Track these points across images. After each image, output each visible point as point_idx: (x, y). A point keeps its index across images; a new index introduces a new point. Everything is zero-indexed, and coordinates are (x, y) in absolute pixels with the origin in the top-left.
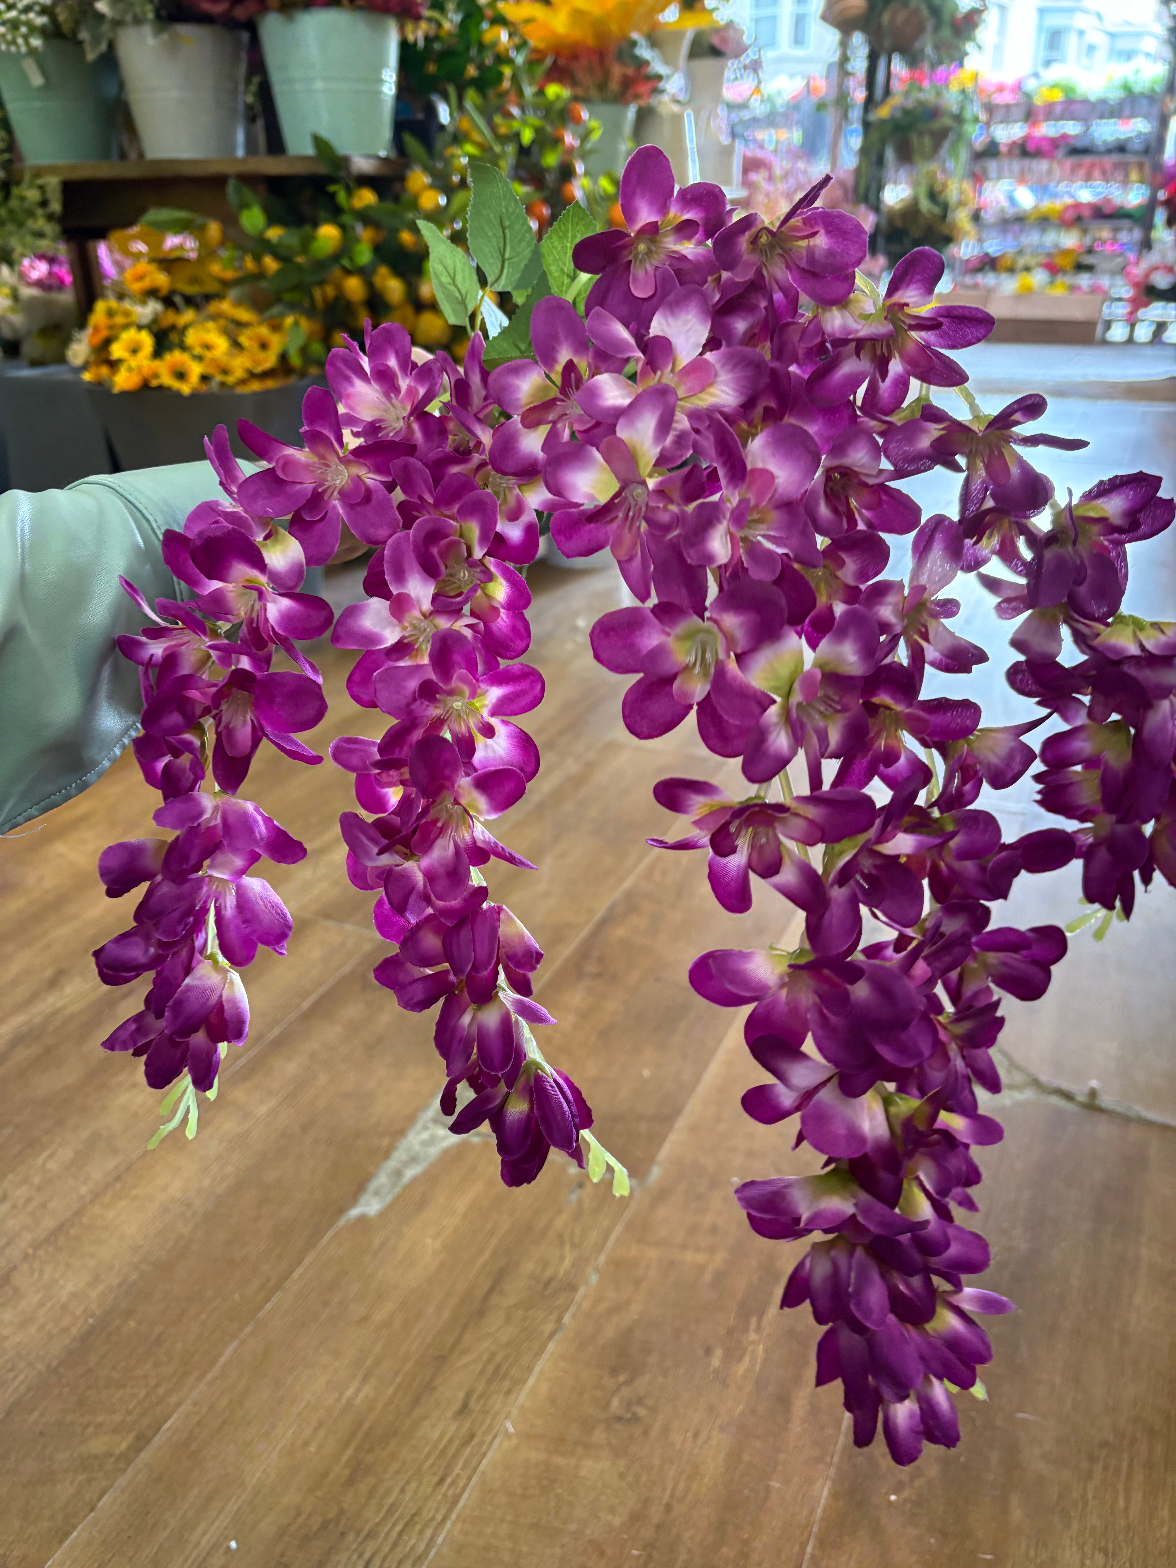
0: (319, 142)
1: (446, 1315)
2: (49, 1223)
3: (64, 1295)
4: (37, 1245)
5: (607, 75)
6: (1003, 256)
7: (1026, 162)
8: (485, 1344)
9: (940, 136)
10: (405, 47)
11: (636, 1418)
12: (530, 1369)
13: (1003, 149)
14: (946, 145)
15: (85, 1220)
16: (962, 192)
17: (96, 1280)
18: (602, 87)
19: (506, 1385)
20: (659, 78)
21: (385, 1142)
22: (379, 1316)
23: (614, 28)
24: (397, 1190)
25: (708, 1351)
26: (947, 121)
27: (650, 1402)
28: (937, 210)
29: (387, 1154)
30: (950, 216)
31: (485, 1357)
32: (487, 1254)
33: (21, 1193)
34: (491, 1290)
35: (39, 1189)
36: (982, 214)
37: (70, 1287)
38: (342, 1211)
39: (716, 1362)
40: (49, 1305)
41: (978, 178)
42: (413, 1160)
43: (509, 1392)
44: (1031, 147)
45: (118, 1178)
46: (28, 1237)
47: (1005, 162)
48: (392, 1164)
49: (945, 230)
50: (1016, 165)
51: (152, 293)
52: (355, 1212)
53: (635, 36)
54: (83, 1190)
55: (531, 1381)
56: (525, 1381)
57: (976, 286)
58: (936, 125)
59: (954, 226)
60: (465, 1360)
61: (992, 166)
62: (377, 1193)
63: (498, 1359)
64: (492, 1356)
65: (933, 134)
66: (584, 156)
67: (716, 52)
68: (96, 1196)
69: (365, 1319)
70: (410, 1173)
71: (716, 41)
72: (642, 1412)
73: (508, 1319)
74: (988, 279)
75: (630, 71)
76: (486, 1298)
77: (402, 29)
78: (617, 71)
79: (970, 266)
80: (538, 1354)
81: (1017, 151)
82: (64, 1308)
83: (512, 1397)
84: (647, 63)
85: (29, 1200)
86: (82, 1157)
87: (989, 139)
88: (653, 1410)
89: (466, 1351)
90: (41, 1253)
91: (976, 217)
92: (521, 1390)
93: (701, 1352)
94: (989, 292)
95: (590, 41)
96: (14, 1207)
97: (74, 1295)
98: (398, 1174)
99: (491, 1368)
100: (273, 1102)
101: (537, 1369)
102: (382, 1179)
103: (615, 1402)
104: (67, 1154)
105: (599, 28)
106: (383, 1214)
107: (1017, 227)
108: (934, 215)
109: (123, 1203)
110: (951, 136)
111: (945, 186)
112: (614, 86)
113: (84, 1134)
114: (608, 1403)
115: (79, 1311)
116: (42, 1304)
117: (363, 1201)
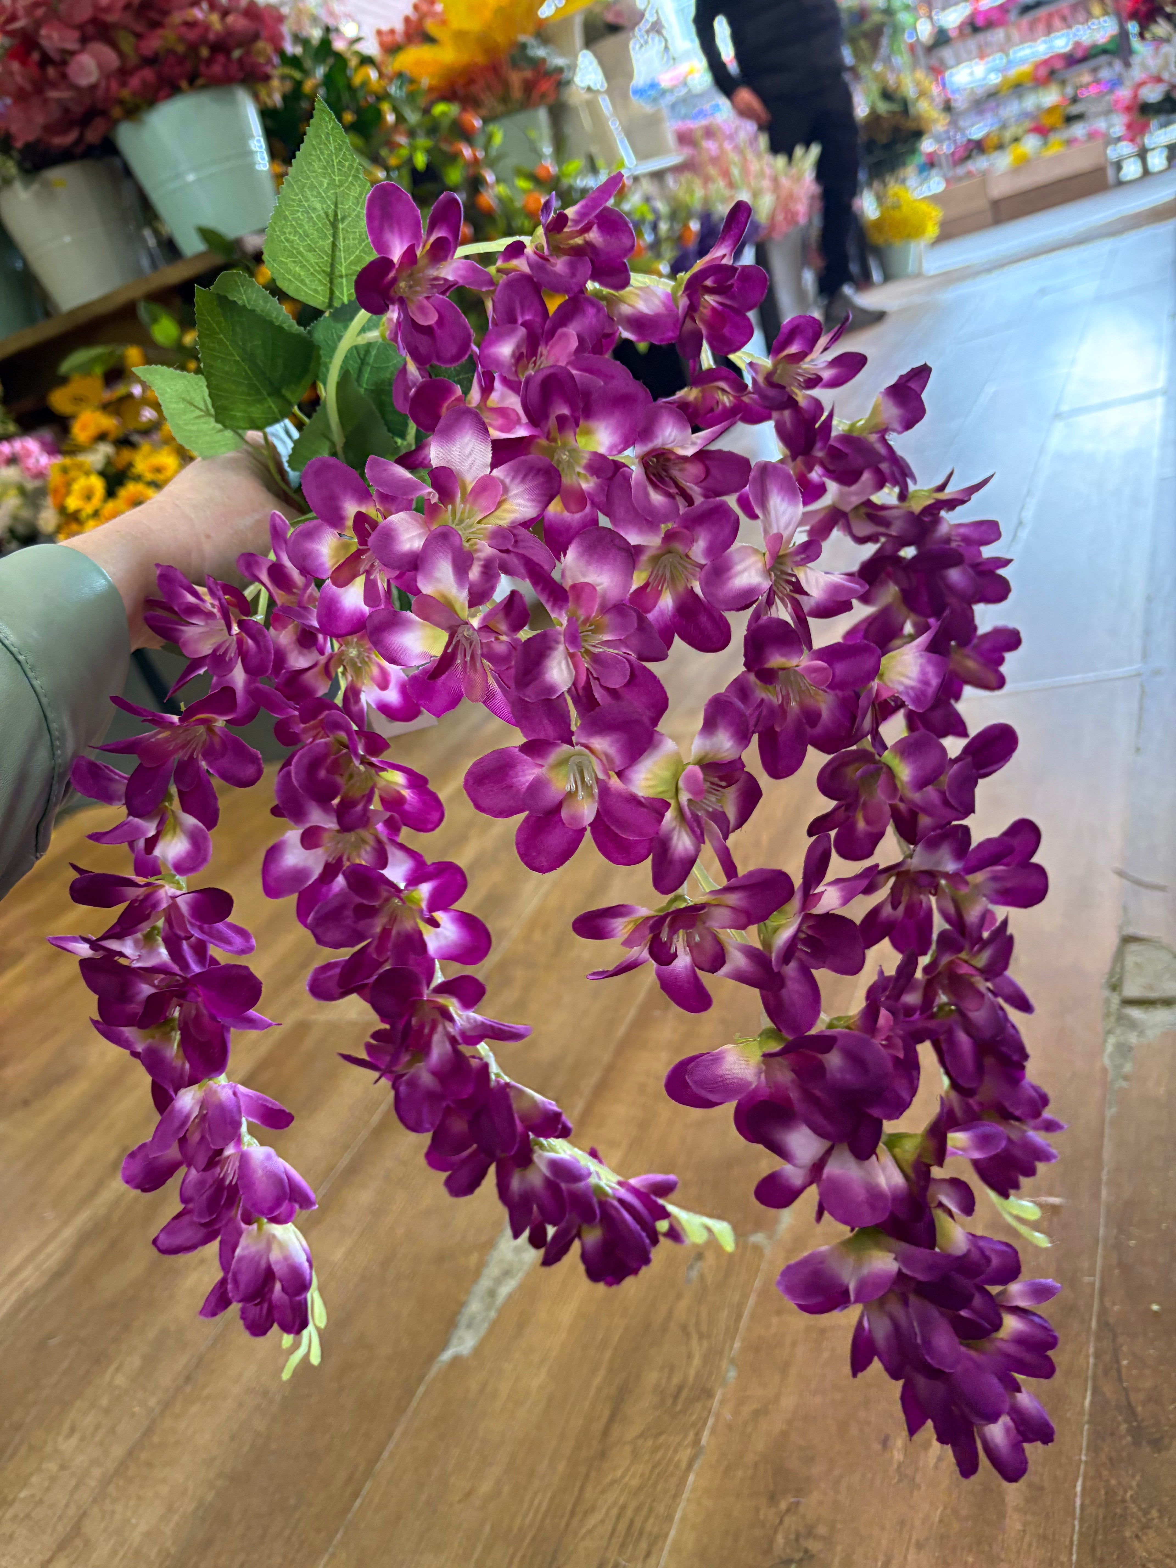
0: (207, 234)
1: (561, 1467)
2: (118, 1451)
3: (136, 1537)
4: (106, 1482)
5: (506, 85)
6: (988, 135)
7: (981, 37)
8: (611, 1497)
9: (875, 36)
10: (266, 114)
11: (809, 1556)
12: (669, 1518)
13: (953, 34)
14: (885, 41)
15: (156, 1439)
16: (918, 84)
17: (170, 1509)
18: (505, 99)
19: (644, 1545)
20: (560, 70)
21: (474, 1258)
22: (485, 1487)
23: (500, 38)
24: (493, 1314)
25: (885, 1442)
26: (876, 18)
27: (822, 1530)
28: (895, 107)
29: (477, 1273)
30: (912, 111)
31: (615, 1511)
32: (602, 1373)
33: (89, 1420)
34: (612, 1419)
35: (107, 1411)
36: (953, 104)
37: (143, 1527)
38: (432, 1357)
39: (898, 1456)
40: (121, 1553)
41: (937, 71)
42: (507, 1273)
43: (648, 1555)
44: (980, 22)
45: (188, 1379)
46: (97, 1472)
47: (959, 46)
48: (485, 1283)
49: (911, 125)
50: (972, 44)
51: (102, 437)
52: (447, 1356)
53: (522, 38)
54: (152, 1402)
55: (673, 1533)
56: (666, 1535)
57: (969, 174)
58: (867, 26)
59: (918, 118)
60: (592, 1521)
61: (947, 53)
62: (469, 1326)
63: (629, 1513)
64: (624, 1508)
65: (866, 35)
66: (492, 164)
67: (614, 29)
68: (166, 1405)
69: (469, 1494)
70: (504, 1290)
71: (610, 18)
72: (814, 1546)
73: (635, 1454)
74: (980, 163)
75: (528, 74)
76: (606, 1432)
77: (256, 97)
78: (516, 79)
79: (957, 157)
80: (676, 1496)
81: (968, 30)
82: (137, 1553)
83: (652, 1561)
84: (543, 61)
85: (98, 1427)
86: (150, 1362)
87: (936, 30)
88: (828, 1541)
89: (593, 1509)
90: (111, 1489)
91: (948, 107)
92: (662, 1550)
93: (877, 1447)
94: (985, 175)
95: (480, 59)
96: (82, 1439)
97: (148, 1534)
98: (492, 1293)
99: (622, 1526)
100: (349, 1243)
101: (678, 1516)
102: (475, 1306)
103: (780, 1540)
104: (134, 1362)
105: (485, 43)
106: (478, 1351)
107: (993, 104)
108: (894, 113)
109: (195, 1409)
110: (887, 31)
111: (899, 84)
112: (517, 93)
113: (152, 1333)
114: (771, 1542)
115: (153, 1554)
116: (114, 1553)
117: (455, 1341)
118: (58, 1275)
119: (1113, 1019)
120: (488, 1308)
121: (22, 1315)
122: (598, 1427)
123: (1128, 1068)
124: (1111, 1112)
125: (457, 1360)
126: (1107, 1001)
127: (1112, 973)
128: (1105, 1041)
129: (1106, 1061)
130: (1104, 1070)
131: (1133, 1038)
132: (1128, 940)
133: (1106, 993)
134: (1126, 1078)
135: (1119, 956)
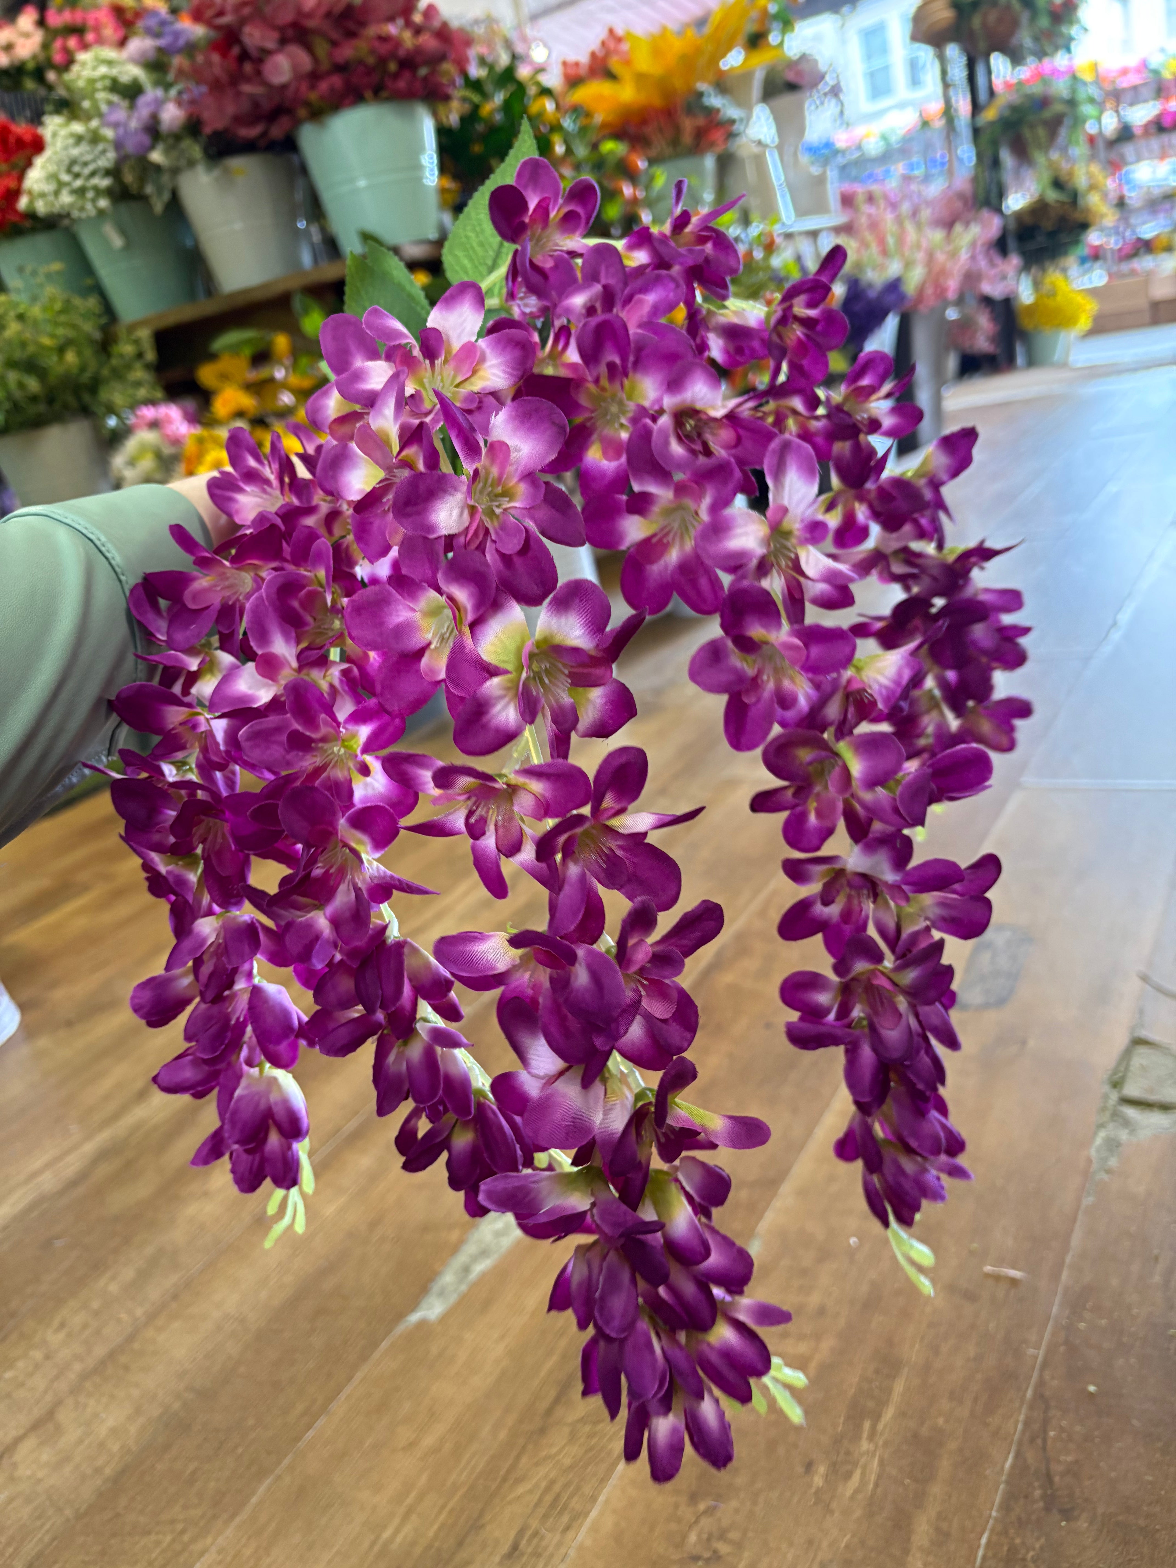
0: (367, 237)
1: (503, 1435)
2: (100, 1351)
3: (102, 1431)
4: (84, 1377)
5: (677, 130)
6: (1157, 237)
7: (1165, 138)
8: (542, 1471)
9: (1054, 125)
10: (442, 132)
11: (717, 1556)
12: (593, 1499)
13: (1138, 132)
14: (1063, 132)
15: (136, 1346)
16: (1090, 176)
17: (138, 1411)
18: (675, 142)
19: (565, 1519)
20: (732, 122)
21: (455, 1235)
22: (429, 1441)
23: (678, 83)
24: (464, 1288)
25: (809, 1466)
26: (1058, 108)
27: (734, 1535)
28: (1064, 197)
29: (455, 1249)
30: (1081, 202)
31: (543, 1485)
32: (555, 1358)
33: (78, 1320)
34: (557, 1401)
35: (96, 1314)
36: (1127, 201)
37: (111, 1422)
38: (401, 1316)
39: (818, 1481)
40: (86, 1443)
41: (1115, 166)
42: (484, 1253)
43: (567, 1528)
44: (1167, 122)
45: (175, 1297)
46: (77, 1367)
47: (1142, 143)
48: (461, 1258)
49: (1078, 216)
50: (1155, 143)
52: (414, 1318)
53: (702, 86)
54: (139, 1312)
55: (594, 1514)
56: (587, 1514)
57: (1133, 273)
58: (1047, 114)
59: (1087, 210)
60: (521, 1489)
61: (1128, 150)
62: (441, 1294)
63: (557, 1488)
64: (553, 1482)
65: (1045, 123)
66: (649, 203)
67: (792, 87)
68: (151, 1317)
69: (412, 1445)
70: (479, 1268)
71: (790, 76)
72: (723, 1548)
73: (573, 1437)
74: (1146, 263)
75: (701, 121)
76: (549, 1412)
77: (435, 114)
78: (688, 125)
79: (1123, 253)
80: (604, 1480)
81: (1153, 130)
82: (102, 1445)
83: (570, 1534)
84: (718, 111)
85: (85, 1326)
86: (143, 1277)
87: (1121, 126)
88: (739, 1546)
89: (522, 1479)
90: (88, 1385)
91: (1121, 203)
92: (581, 1526)
93: (800, 1469)
94: (1149, 275)
95: (657, 101)
96: (69, 1335)
97: (114, 1431)
98: (466, 1269)
99: (548, 1499)
100: (342, 1200)
101: (602, 1498)
102: (448, 1278)
103: (693, 1538)
104: (128, 1274)
105: (664, 87)
106: (444, 1318)
107: (1167, 206)
108: (1063, 203)
109: (176, 1325)
110: (1067, 122)
111: (1071, 174)
112: (687, 138)
113: (149, 1250)
114: (684, 1537)
115: (115, 1448)
116: (80, 1441)
117: (424, 1304)
118: (73, 1183)
119: (1108, 1114)
120: (461, 1281)
121: (35, 1214)
122: (544, 1405)
123: (1113, 1162)
124: (1088, 1201)
125: (423, 1324)
126: (1106, 1097)
127: (1115, 1071)
128: (1095, 1134)
129: (1093, 1152)
130: (1089, 1161)
131: (1123, 1135)
132: (1138, 1042)
133: (1107, 1088)
134: (1109, 1171)
135: (1127, 1054)
